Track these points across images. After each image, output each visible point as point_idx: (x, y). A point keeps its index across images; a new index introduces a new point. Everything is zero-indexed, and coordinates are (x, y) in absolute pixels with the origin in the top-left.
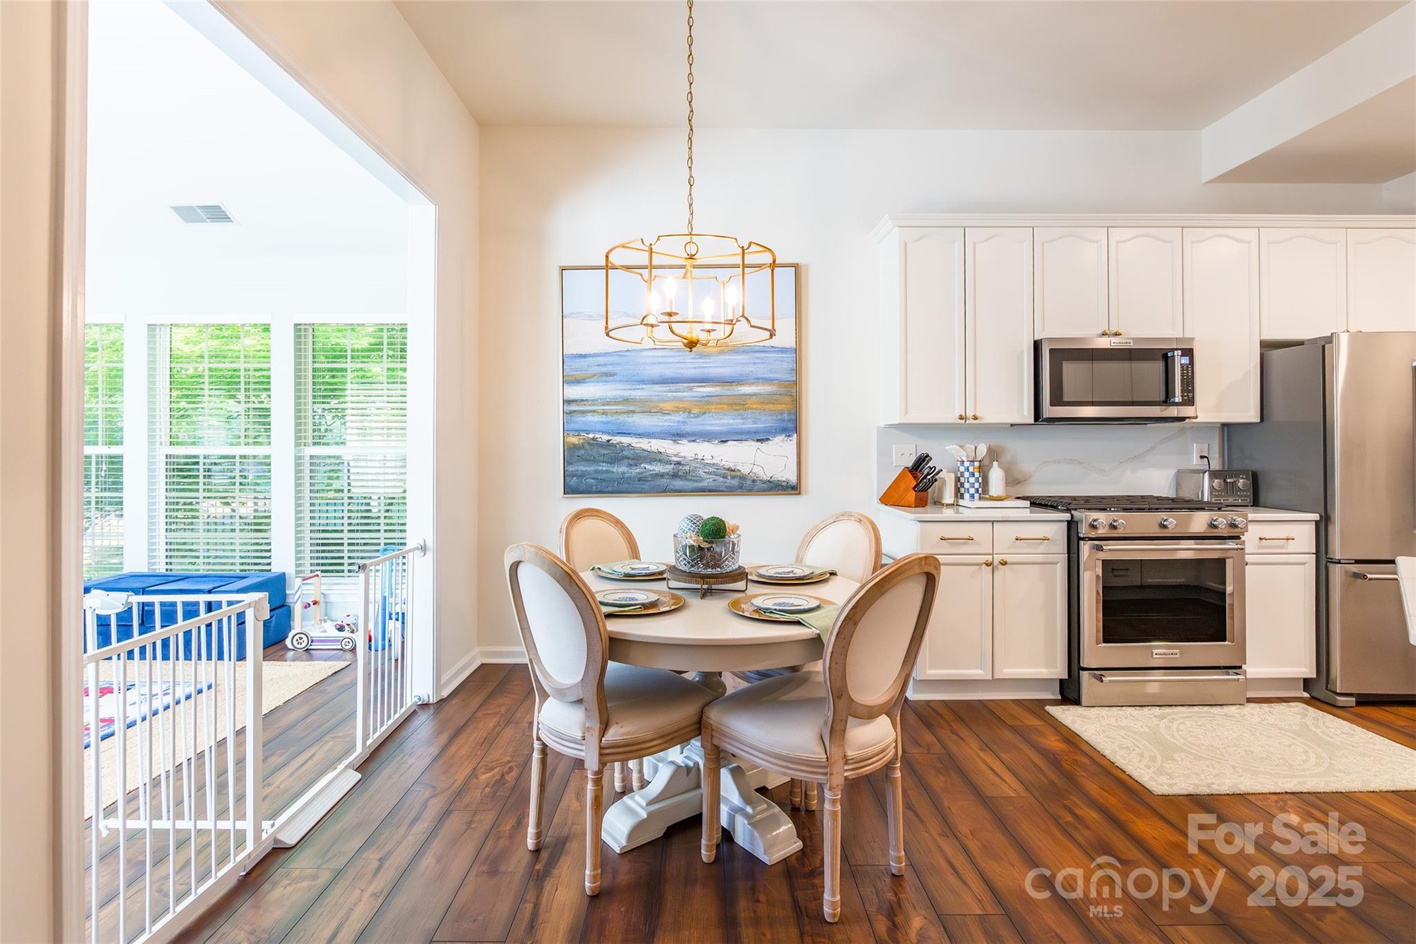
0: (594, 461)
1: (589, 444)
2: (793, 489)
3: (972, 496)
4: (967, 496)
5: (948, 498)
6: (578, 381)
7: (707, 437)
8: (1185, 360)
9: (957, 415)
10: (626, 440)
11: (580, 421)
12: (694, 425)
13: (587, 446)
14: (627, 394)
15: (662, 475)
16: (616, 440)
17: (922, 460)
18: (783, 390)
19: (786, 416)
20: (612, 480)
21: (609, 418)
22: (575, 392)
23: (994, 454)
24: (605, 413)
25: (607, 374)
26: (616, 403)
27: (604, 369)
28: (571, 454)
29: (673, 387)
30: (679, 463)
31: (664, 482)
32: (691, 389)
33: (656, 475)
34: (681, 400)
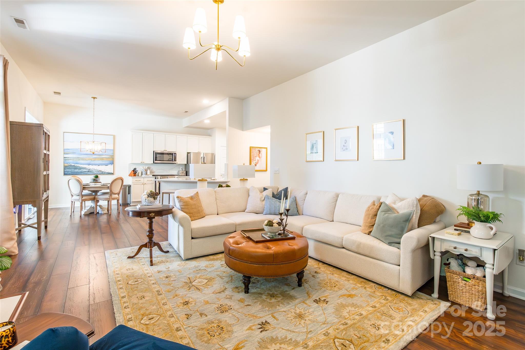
0: (71, 169)
1: (70, 166)
2: (113, 174)
3: (144, 175)
4: (143, 175)
5: (140, 175)
6: (67, 154)
7: (95, 165)
8: (175, 155)
9: (141, 162)
10: (78, 165)
11: (67, 161)
12: (93, 162)
13: (69, 166)
14: (78, 157)
15: (86, 172)
16: (75, 165)
17: (135, 169)
18: (111, 157)
19: (111, 161)
20: (75, 172)
21: (74, 161)
22: (66, 156)
23: (149, 168)
24: (73, 160)
25: (74, 153)
26: (76, 158)
27: (74, 152)
28: (65, 167)
29: (88, 156)
30: (89, 169)
31: (86, 173)
32: (92, 156)
33: (85, 171)
34: (90, 158)
